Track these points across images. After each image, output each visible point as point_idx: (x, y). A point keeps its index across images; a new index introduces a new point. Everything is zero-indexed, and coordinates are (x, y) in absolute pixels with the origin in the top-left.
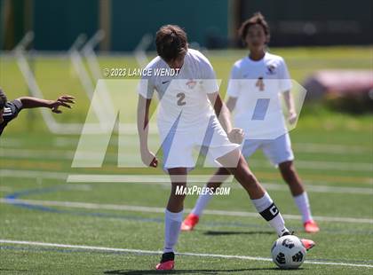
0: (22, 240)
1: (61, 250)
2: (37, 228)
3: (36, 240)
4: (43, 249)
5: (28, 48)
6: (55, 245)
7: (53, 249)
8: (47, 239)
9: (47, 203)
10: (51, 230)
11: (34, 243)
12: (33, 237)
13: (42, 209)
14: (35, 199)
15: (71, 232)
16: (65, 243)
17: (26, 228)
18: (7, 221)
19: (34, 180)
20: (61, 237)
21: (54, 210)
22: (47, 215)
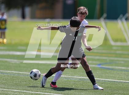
0: (102, 78)
1: (115, 82)
2: (107, 75)
3: (107, 78)
4: (109, 81)
5: (105, 19)
6: (113, 80)
7: (112, 81)
8: (110, 78)
9: (110, 67)
10: (111, 75)
11: (106, 79)
12: (106, 78)
13: (109, 69)
14: (106, 66)
15: (118, 76)
16: (116, 80)
17: (103, 75)
18: (98, 73)
19: (106, 60)
20: (114, 78)
21: (112, 69)
22: (110, 71)
